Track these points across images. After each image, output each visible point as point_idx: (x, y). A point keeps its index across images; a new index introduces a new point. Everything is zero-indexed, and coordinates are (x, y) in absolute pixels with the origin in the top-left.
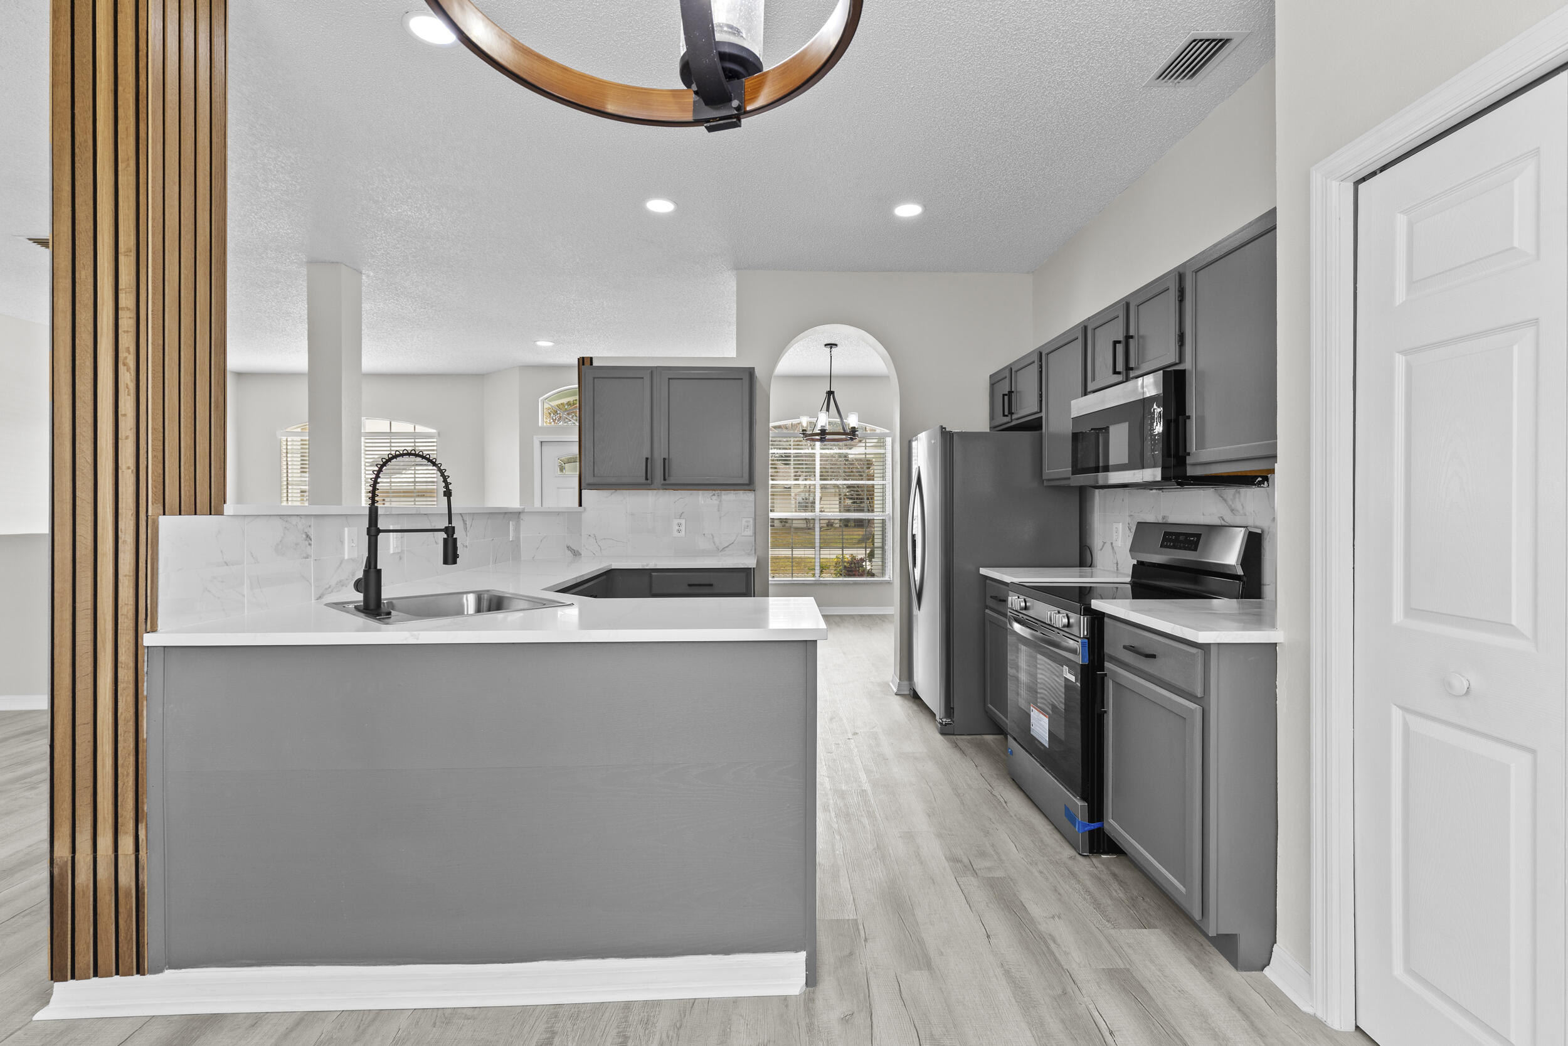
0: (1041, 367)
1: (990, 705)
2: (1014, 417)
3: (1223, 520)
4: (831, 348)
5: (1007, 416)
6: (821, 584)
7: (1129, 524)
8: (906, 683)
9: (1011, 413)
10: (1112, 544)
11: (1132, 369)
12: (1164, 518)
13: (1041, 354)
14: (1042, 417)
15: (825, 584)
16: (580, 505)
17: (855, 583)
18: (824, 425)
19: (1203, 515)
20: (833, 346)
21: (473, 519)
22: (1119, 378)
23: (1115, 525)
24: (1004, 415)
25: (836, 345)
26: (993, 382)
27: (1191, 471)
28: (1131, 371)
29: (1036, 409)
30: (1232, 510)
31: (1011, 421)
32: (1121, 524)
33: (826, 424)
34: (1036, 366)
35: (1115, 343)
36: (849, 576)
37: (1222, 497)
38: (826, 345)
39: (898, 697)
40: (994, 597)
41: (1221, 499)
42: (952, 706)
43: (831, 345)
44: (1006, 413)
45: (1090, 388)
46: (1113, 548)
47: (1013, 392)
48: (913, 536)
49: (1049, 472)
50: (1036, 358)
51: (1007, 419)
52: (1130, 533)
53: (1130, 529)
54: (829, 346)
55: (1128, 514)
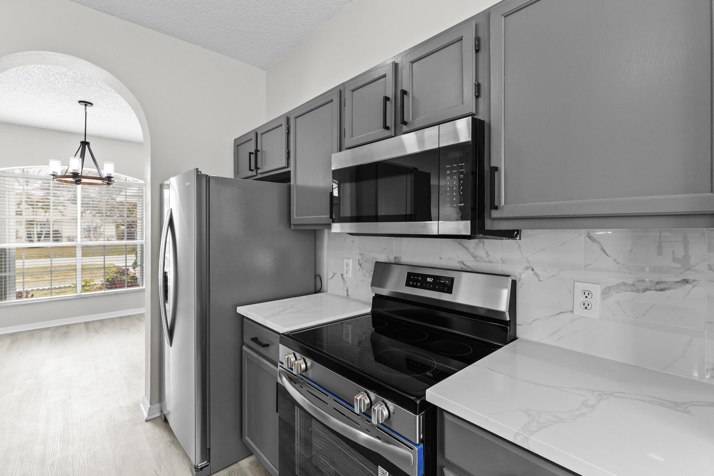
0: (288, 129)
1: (247, 439)
2: (259, 171)
3: (464, 264)
4: (86, 105)
5: (252, 170)
6: (82, 298)
7: (359, 261)
8: (157, 405)
9: (257, 168)
10: (342, 275)
11: (406, 123)
12: (396, 258)
13: (288, 119)
14: (290, 171)
15: (88, 298)
17: (116, 294)
18: (77, 169)
19: (440, 258)
20: (88, 104)
22: (387, 133)
23: (346, 261)
24: (250, 170)
25: (92, 104)
26: (237, 144)
27: (487, 227)
28: (405, 125)
29: (283, 164)
30: (474, 257)
31: (256, 176)
32: (351, 260)
33: (79, 168)
34: (283, 129)
35: (386, 99)
36: (111, 288)
37: (462, 245)
38: (80, 102)
39: (149, 425)
40: (255, 340)
41: (462, 246)
42: (208, 447)
43: (86, 103)
44: (253, 167)
45: (347, 142)
46: (343, 278)
47: (259, 151)
48: (165, 274)
49: (295, 218)
50: (284, 122)
51: (254, 173)
52: (361, 268)
53: (360, 265)
54: (84, 103)
55: (360, 255)
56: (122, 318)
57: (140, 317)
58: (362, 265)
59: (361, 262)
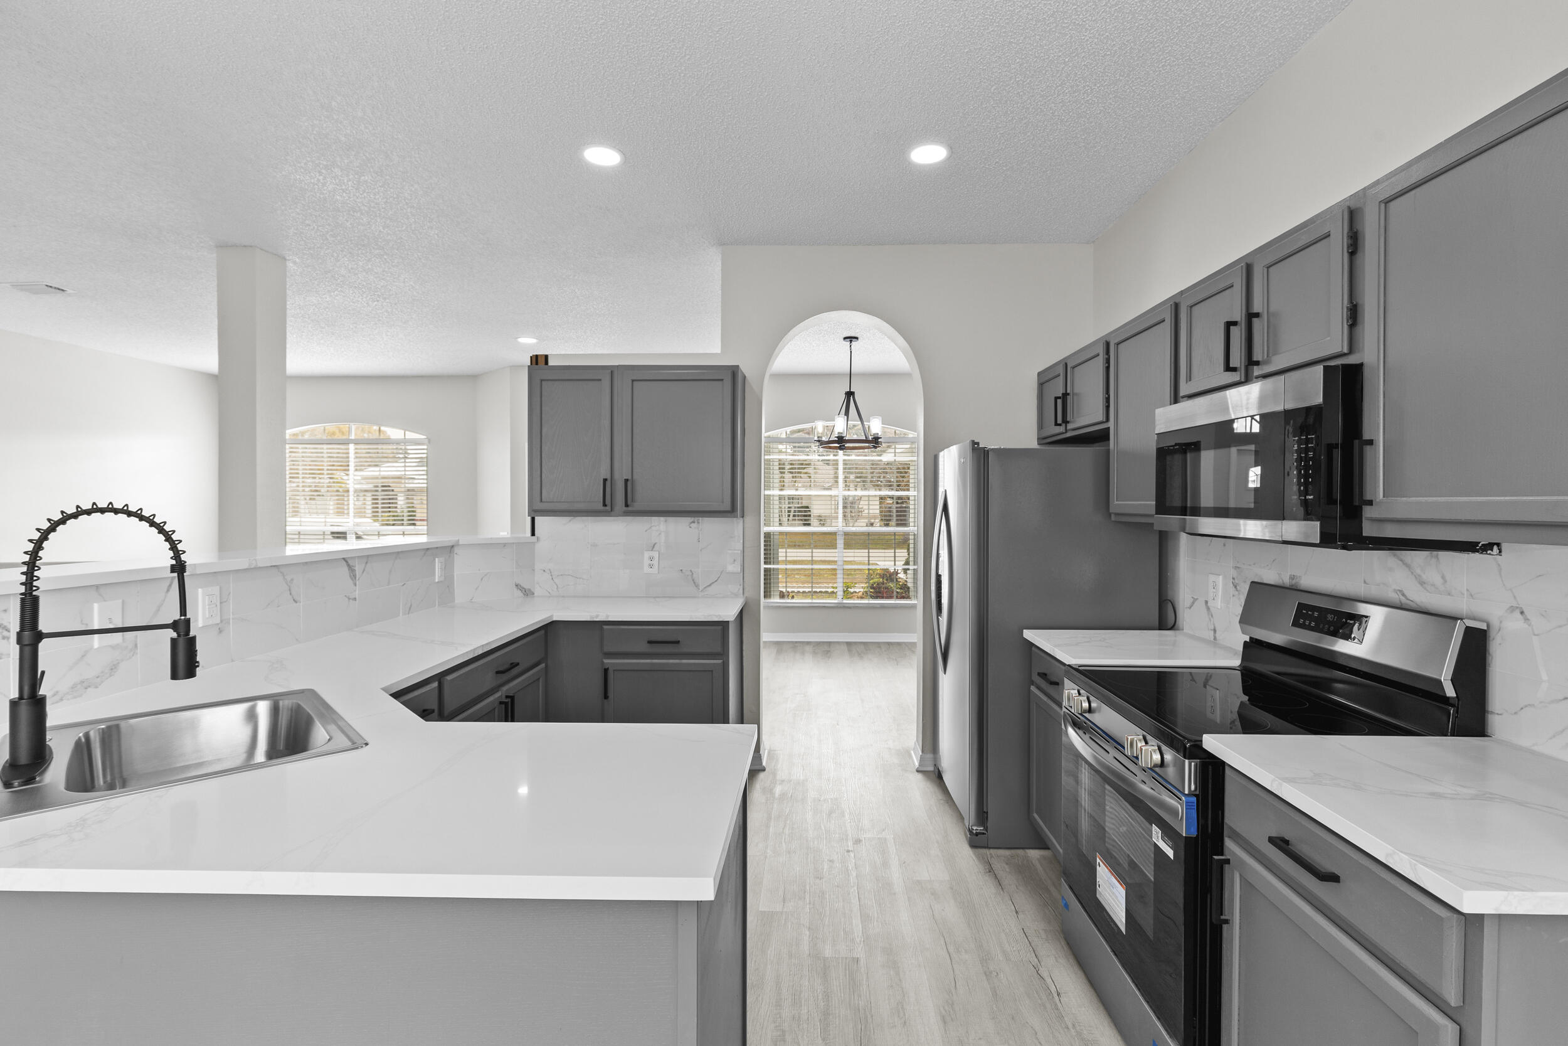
0: (1108, 361)
1: (1036, 816)
2: (1070, 426)
3: (1403, 595)
4: (851, 341)
5: (1060, 425)
6: (844, 607)
7: (1234, 579)
8: (930, 756)
9: (1065, 421)
10: (1206, 602)
11: (1257, 363)
12: (1292, 577)
13: (1108, 344)
14: (1109, 428)
15: (849, 608)
16: (533, 534)
17: (883, 607)
18: (841, 431)
19: (1365, 582)
20: (854, 340)
21: (367, 563)
22: (1234, 377)
23: (1212, 578)
24: (1056, 424)
25: (857, 338)
26: (1042, 381)
27: (1368, 530)
28: (1255, 367)
29: (1100, 417)
30: (1422, 583)
31: (1066, 432)
32: (1221, 577)
33: (844, 430)
34: (1100, 361)
35: (1229, 325)
36: (876, 597)
37: (1401, 560)
38: (845, 338)
39: (919, 776)
40: (1043, 675)
41: (1400, 562)
42: (985, 810)
43: (851, 339)
44: (1059, 421)
45: (1184, 389)
46: (1208, 609)
47: (1068, 394)
48: (939, 578)
49: (1118, 504)
50: (1101, 350)
51: (1061, 429)
52: (1237, 593)
53: (1236, 587)
54: (849, 340)
55: (1235, 569)
56: (889, 644)
57: (911, 646)
58: (1238, 587)
59: (1236, 581)
